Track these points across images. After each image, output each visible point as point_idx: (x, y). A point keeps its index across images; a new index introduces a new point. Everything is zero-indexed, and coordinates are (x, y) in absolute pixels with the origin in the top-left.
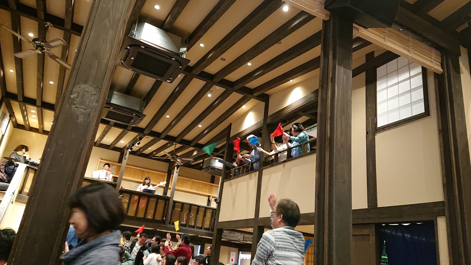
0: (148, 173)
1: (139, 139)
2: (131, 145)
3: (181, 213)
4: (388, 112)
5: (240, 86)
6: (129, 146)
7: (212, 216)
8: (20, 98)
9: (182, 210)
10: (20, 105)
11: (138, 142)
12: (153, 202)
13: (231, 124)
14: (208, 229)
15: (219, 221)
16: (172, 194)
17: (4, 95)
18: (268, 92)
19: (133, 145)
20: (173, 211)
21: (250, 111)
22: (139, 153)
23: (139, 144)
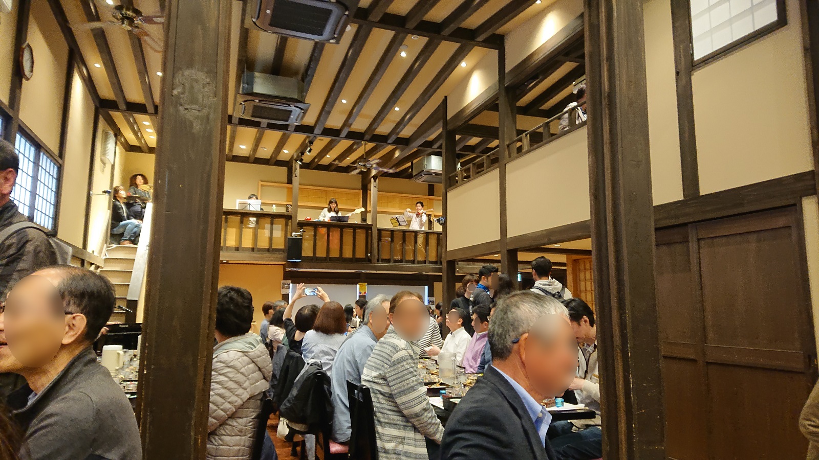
0: (334, 192)
1: (309, 144)
2: (300, 154)
3: (392, 244)
4: (712, 31)
5: (452, 27)
6: (298, 156)
7: (438, 243)
8: (122, 106)
9: (392, 240)
10: (124, 116)
11: (309, 148)
12: (348, 233)
13: (446, 97)
14: (435, 263)
15: (448, 250)
16: (374, 219)
17: (98, 105)
18: (501, 30)
19: (303, 153)
20: (380, 243)
21: (474, 70)
22: (314, 165)
23: (310, 151)
